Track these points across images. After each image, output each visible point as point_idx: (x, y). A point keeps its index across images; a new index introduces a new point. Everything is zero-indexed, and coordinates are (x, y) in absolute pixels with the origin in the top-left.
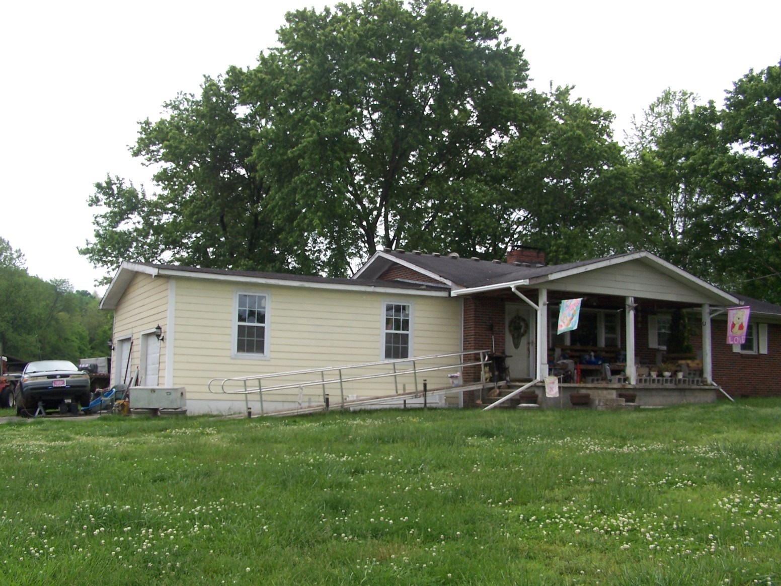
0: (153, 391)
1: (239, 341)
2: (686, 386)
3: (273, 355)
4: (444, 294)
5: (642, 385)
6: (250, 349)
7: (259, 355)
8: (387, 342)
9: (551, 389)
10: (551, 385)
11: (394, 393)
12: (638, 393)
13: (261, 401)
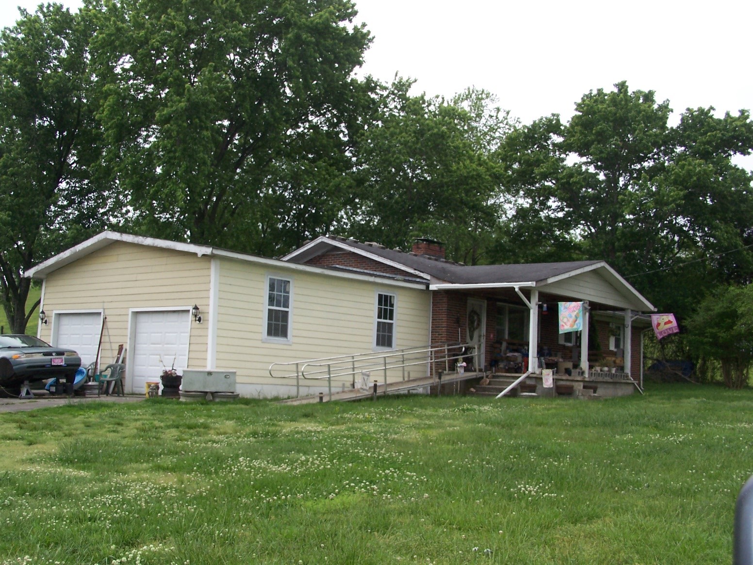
0: (210, 373)
1: (269, 324)
2: (617, 380)
3: (296, 340)
4: (423, 287)
5: (593, 378)
6: (276, 334)
7: (285, 339)
8: (378, 330)
9: (547, 380)
10: (546, 377)
11: (401, 379)
12: (599, 385)
13: (298, 386)
